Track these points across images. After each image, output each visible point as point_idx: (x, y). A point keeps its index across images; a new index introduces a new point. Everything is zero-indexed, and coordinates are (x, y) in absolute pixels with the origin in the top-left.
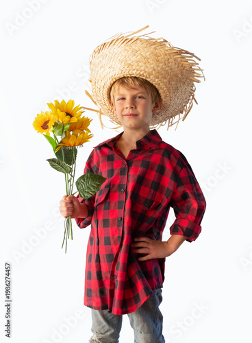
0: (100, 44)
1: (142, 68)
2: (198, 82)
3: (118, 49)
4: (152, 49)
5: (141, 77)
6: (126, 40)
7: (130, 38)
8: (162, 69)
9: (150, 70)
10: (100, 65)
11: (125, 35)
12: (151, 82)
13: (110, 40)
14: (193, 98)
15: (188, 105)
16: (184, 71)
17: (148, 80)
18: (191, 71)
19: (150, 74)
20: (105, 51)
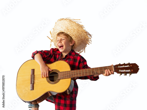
0: (62, 18)
1: (72, 32)
2: (89, 44)
3: (67, 22)
4: (78, 28)
5: (70, 35)
6: (70, 21)
7: (72, 20)
8: (78, 35)
9: (74, 34)
10: (59, 25)
11: (71, 19)
12: (73, 38)
13: (66, 18)
14: (85, 49)
15: (82, 50)
16: (85, 39)
17: (72, 37)
18: (88, 40)
19: (73, 35)
20: (62, 21)
